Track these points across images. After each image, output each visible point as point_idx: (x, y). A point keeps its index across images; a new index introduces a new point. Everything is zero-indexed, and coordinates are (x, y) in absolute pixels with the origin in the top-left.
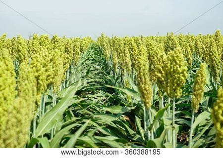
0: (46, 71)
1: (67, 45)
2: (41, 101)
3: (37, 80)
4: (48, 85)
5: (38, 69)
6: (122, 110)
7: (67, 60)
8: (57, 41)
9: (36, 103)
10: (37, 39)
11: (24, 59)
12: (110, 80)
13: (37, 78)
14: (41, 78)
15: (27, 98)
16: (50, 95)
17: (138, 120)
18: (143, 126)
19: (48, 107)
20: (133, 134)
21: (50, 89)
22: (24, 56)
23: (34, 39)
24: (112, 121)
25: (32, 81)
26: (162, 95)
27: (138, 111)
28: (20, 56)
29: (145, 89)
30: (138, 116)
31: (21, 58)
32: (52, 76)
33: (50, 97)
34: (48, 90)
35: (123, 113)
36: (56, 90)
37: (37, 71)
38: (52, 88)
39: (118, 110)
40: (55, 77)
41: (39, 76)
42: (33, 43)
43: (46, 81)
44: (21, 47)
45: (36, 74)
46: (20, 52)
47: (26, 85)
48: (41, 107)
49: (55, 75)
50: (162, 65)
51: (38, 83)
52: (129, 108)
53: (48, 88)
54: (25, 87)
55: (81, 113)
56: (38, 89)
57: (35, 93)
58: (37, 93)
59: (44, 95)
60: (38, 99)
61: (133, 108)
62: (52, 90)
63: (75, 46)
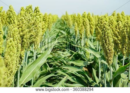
0: (30, 32)
1: (44, 16)
2: (24, 56)
3: (22, 39)
4: (31, 43)
5: (23, 29)
6: (84, 63)
7: (44, 26)
8: (38, 11)
9: (21, 58)
10: (24, 10)
11: (14, 23)
12: (72, 41)
13: (22, 37)
14: (25, 37)
15: (12, 54)
16: (32, 50)
17: (94, 71)
18: (98, 76)
19: (30, 60)
20: (91, 82)
21: (32, 47)
22: (14, 21)
23: (21, 10)
24: (77, 72)
25: (17, 39)
26: (117, 54)
27: (95, 65)
28: (11, 21)
29: (108, 49)
30: (94, 68)
31: (11, 22)
32: (34, 36)
33: (32, 52)
34: (30, 47)
35: (84, 65)
36: (37, 47)
37: (22, 31)
38: (33, 46)
39: (80, 63)
40: (36, 37)
41: (24, 35)
42: (21, 13)
43: (29, 40)
44: (12, 14)
45: (22, 34)
46: (11, 18)
47: (11, 42)
48: (24, 60)
49: (36, 36)
50: (119, 30)
51: (22, 41)
52: (89, 63)
53: (30, 46)
54: (10, 44)
55: (54, 64)
56: (22, 46)
57: (20, 50)
58: (22, 49)
59: (27, 51)
60: (22, 54)
61: (92, 62)
62: (34, 47)
63: (49, 18)
